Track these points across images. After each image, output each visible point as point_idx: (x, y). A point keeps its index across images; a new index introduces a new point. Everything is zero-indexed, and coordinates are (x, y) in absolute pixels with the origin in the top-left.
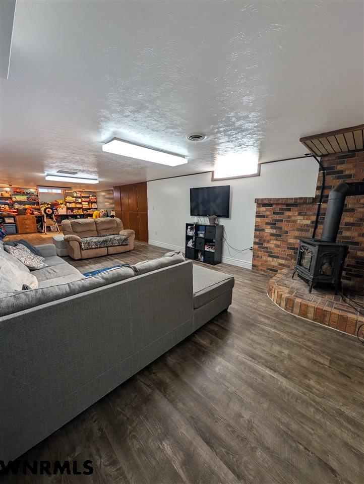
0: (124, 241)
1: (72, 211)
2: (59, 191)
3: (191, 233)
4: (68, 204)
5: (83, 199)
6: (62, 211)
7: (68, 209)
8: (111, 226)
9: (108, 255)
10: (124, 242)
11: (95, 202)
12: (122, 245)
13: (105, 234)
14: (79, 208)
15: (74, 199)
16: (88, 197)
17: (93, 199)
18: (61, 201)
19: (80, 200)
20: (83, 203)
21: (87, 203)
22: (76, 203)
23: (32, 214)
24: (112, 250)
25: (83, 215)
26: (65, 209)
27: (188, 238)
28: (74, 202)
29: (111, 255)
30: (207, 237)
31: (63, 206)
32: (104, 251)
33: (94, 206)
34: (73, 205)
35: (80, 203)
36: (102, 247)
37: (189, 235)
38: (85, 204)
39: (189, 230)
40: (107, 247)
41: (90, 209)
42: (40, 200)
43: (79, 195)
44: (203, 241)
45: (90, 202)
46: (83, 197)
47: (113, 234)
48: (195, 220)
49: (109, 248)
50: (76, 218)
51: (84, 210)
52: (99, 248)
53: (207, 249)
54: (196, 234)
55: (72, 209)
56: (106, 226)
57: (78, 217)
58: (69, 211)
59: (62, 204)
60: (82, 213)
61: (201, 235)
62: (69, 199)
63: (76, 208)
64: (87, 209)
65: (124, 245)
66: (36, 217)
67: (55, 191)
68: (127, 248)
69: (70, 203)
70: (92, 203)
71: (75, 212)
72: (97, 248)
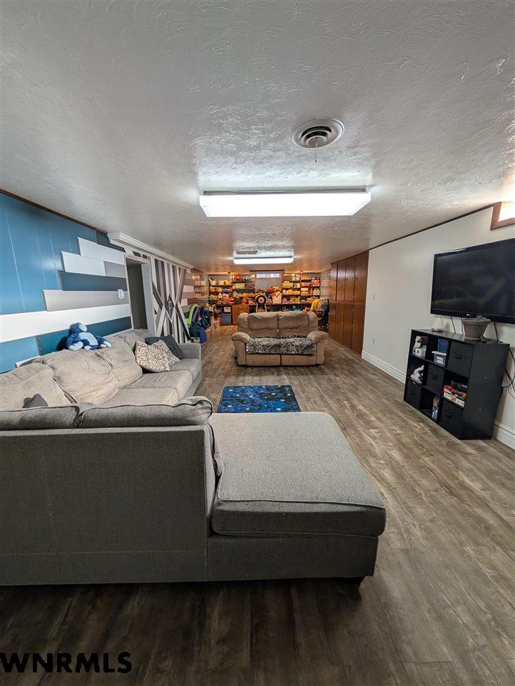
0: (306, 348)
1: (288, 300)
2: (278, 275)
3: (420, 352)
4: (284, 291)
5: (303, 284)
6: (277, 300)
7: (284, 297)
8: (299, 323)
9: (281, 366)
10: (307, 350)
11: (318, 287)
12: (302, 354)
13: (286, 334)
14: (297, 296)
15: (291, 285)
16: (310, 281)
17: (315, 282)
18: (277, 288)
19: (298, 285)
20: (302, 289)
21: (307, 289)
22: (294, 289)
23: (247, 303)
24: (286, 360)
25: (299, 305)
26: (280, 297)
27: (413, 362)
28: (291, 288)
29: (286, 367)
30: (451, 368)
31: (277, 293)
32: (274, 359)
33: (316, 292)
34: (290, 292)
35: (299, 289)
36: (272, 354)
37: (417, 354)
38: (305, 291)
39: (417, 345)
40: (280, 355)
41: (309, 297)
42: (257, 288)
43: (298, 279)
44: (442, 374)
45: (311, 288)
46: (303, 281)
47: (298, 337)
48: (437, 323)
49: (283, 356)
50: (292, 309)
51: (302, 298)
52: (268, 354)
53: (447, 395)
54: (430, 356)
55: (288, 297)
56: (291, 324)
57: (294, 307)
58: (285, 300)
59: (277, 291)
60: (299, 303)
61: (440, 361)
62: (287, 284)
63: (292, 296)
64: (305, 298)
65: (305, 355)
66: (250, 306)
67: (272, 276)
68: (312, 360)
69: (287, 289)
70: (314, 288)
71: (292, 301)
72: (266, 354)
